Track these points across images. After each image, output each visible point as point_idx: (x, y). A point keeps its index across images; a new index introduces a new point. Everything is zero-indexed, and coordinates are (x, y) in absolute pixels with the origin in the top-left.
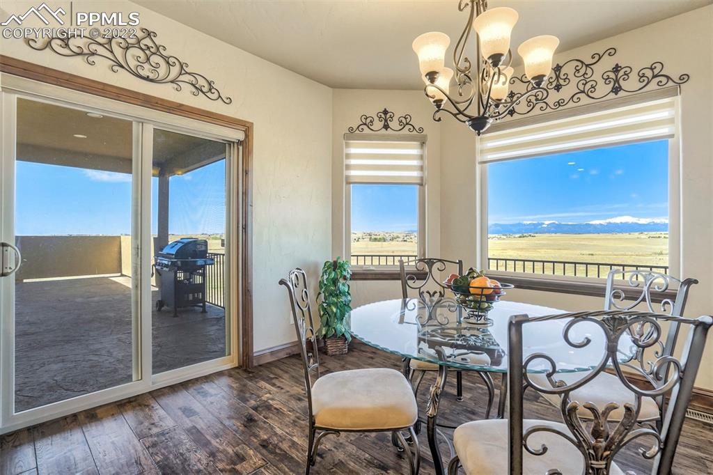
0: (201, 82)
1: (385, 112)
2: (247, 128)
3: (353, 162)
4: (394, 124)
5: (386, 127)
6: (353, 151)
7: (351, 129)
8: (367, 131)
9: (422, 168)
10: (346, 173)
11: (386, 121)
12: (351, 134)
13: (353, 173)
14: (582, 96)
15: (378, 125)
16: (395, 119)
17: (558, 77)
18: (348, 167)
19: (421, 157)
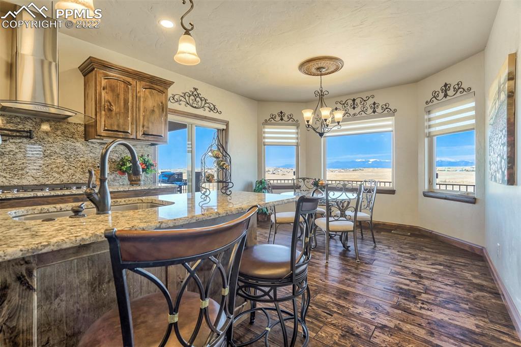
0: (212, 106)
1: (281, 113)
2: (227, 124)
3: (266, 135)
4: (285, 118)
5: (282, 119)
6: (266, 130)
7: (266, 120)
8: (273, 121)
9: (297, 138)
10: (263, 140)
11: (282, 117)
12: (266, 123)
13: (266, 140)
14: (363, 112)
15: (278, 118)
16: (286, 116)
17: (354, 104)
18: (264, 138)
19: (297, 133)
